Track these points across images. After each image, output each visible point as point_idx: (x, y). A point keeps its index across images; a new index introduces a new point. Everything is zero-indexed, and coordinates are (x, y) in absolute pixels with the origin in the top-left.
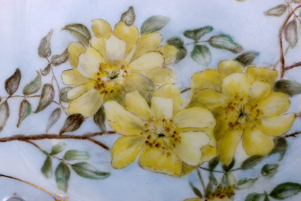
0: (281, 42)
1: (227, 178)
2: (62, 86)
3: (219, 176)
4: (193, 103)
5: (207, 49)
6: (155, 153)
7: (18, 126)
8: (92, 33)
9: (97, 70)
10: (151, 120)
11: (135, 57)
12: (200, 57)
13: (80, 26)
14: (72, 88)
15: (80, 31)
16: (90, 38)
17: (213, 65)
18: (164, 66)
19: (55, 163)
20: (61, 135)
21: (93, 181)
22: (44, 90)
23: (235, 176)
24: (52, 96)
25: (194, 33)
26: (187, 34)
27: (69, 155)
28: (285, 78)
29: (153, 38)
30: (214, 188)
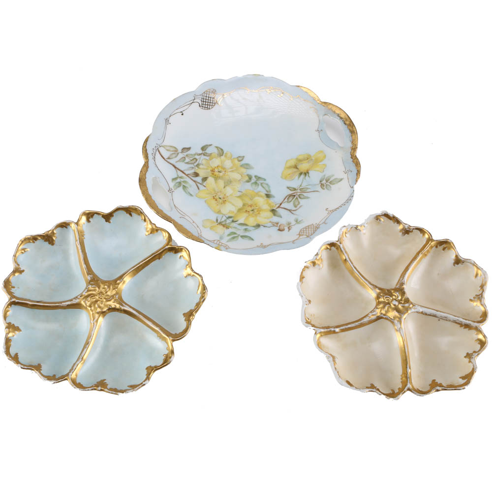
0: (285, 199)
1: (231, 223)
2: (200, 162)
3: (229, 221)
4: (239, 197)
5: (258, 185)
6: (214, 201)
7: (176, 162)
8: (224, 155)
9: (216, 166)
10: (221, 192)
11: (232, 171)
12: (254, 186)
13: (222, 150)
14: (202, 165)
15: (221, 151)
16: (222, 155)
17: (256, 191)
18: (239, 180)
19: (178, 180)
20: (187, 175)
21: (186, 194)
22: (194, 159)
23: (234, 225)
24: (195, 163)
25: (258, 178)
26: (255, 176)
27: (185, 182)
28: (277, 210)
29: (243, 170)
30: (224, 223)
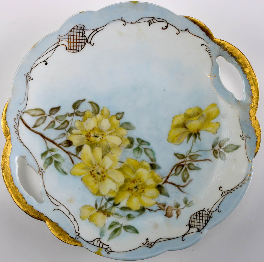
0: (172, 170)
1: (112, 208)
2: (73, 125)
3: (109, 205)
4: (120, 169)
5: (142, 151)
6: (91, 179)
7: (44, 130)
8: (100, 112)
9: (91, 129)
10: (99, 164)
11: (110, 134)
12: (136, 152)
13: (97, 106)
14: (76, 129)
15: (96, 108)
16: (98, 113)
17: (139, 160)
18: (119, 146)
19: (49, 155)
20: (58, 146)
21: (58, 173)
22: (64, 122)
23: (116, 210)
24: (66, 127)
25: (141, 142)
26: (138, 139)
27: (57, 156)
28: (164, 185)
29: (123, 132)
30: (104, 209)
